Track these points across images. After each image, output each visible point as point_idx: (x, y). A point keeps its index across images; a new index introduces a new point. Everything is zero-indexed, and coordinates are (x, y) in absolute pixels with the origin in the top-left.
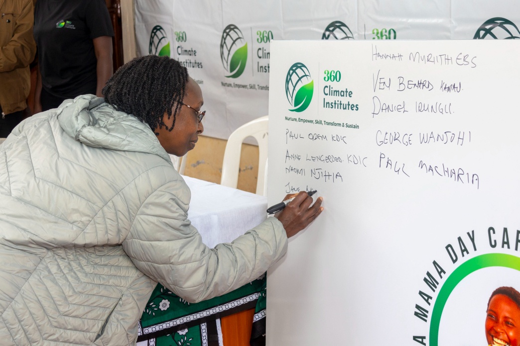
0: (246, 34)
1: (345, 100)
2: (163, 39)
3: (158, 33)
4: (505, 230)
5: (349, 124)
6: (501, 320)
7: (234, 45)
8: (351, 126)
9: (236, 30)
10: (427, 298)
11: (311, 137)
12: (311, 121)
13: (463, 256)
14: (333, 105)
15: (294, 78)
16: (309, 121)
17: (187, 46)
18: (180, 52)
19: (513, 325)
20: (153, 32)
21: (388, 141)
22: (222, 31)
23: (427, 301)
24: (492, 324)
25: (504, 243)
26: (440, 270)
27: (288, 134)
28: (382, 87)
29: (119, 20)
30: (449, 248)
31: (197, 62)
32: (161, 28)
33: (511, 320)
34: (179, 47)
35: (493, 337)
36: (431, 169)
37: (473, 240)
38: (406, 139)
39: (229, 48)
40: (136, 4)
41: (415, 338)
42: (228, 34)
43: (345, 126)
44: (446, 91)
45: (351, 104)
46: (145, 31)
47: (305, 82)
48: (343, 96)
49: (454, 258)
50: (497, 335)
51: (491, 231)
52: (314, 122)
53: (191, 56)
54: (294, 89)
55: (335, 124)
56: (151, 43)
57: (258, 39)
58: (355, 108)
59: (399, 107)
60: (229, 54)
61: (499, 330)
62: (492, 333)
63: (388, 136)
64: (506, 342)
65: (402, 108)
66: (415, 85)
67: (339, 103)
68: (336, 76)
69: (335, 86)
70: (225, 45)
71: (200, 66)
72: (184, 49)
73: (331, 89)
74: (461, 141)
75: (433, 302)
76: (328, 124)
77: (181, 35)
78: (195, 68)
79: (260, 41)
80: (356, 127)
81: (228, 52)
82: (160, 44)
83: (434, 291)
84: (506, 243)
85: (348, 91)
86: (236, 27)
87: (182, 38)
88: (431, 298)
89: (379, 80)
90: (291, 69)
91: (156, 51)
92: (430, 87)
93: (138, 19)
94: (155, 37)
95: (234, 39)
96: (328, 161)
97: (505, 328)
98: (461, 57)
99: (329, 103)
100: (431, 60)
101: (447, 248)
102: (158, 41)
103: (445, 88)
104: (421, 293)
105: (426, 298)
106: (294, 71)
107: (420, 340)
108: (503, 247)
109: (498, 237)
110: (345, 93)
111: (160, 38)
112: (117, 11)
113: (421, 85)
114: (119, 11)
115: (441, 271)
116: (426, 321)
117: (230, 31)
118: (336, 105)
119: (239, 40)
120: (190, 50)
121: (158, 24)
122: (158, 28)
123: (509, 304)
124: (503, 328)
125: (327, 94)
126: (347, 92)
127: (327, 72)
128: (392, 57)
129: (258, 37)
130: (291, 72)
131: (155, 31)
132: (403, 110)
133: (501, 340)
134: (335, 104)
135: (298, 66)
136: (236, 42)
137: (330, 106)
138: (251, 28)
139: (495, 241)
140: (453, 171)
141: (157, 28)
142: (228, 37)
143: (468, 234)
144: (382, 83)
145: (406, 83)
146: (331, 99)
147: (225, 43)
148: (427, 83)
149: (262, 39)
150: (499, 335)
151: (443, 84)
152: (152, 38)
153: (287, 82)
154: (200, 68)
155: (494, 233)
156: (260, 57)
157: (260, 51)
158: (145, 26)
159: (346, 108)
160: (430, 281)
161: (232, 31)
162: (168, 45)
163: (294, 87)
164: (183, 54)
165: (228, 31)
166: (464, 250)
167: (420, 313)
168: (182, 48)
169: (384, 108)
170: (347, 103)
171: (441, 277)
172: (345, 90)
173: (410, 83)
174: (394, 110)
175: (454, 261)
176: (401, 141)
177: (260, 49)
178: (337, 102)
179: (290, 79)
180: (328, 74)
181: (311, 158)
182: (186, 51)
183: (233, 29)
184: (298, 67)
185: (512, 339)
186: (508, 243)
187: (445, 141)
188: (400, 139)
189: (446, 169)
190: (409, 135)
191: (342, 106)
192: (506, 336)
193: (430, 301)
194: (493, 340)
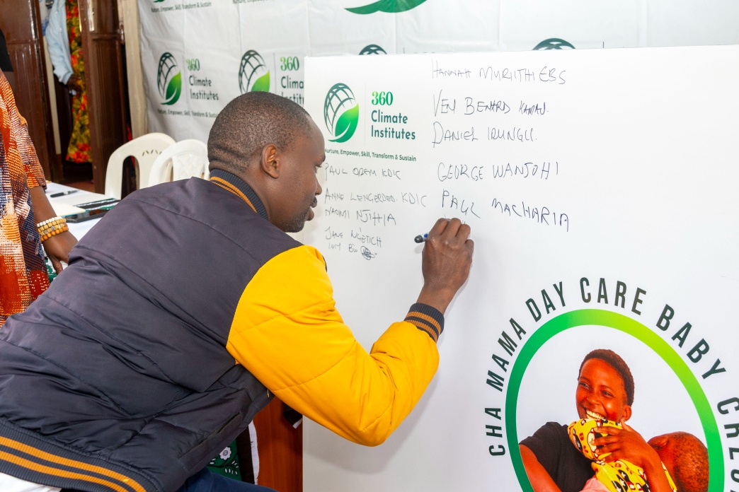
0: (268, 61)
1: (398, 127)
2: (173, 68)
3: (168, 61)
4: (602, 281)
5: (404, 155)
6: (596, 389)
7: (254, 73)
8: (406, 158)
9: (256, 56)
10: (503, 363)
11: (356, 172)
12: (356, 154)
13: (548, 312)
14: (384, 133)
15: (335, 102)
16: (353, 154)
17: (200, 75)
18: (192, 82)
19: (612, 396)
20: (161, 60)
21: (453, 175)
22: (241, 58)
23: (502, 366)
24: (584, 394)
25: (600, 296)
26: (518, 330)
27: (328, 169)
28: (445, 110)
29: (123, 47)
30: (531, 304)
31: (212, 93)
32: (171, 55)
33: (608, 390)
34: (191, 76)
35: (585, 409)
36: (507, 208)
37: (560, 293)
38: (476, 172)
39: (248, 77)
40: (141, 29)
41: (487, 411)
42: (247, 61)
43: (399, 158)
44: (526, 114)
45: (405, 131)
46: (152, 59)
47: (348, 106)
48: (396, 122)
49: (537, 315)
50: (591, 407)
51: (584, 283)
52: (360, 154)
53: (205, 87)
54: (335, 115)
55: (387, 157)
56: (160, 73)
57: (282, 67)
58: (411, 137)
59: (467, 134)
60: (249, 83)
61: (593, 401)
62: (585, 405)
63: (452, 170)
64: (603, 416)
65: (469, 136)
66: (487, 106)
67: (391, 130)
68: (387, 99)
69: (386, 110)
70: (244, 74)
71: (216, 98)
72: (197, 79)
73: (381, 115)
74: (545, 173)
75: (510, 368)
76: (378, 156)
77: (194, 63)
78: (210, 100)
79: (284, 68)
80: (412, 159)
81: (247, 82)
82: (170, 73)
83: (511, 354)
84: (603, 296)
85: (403, 116)
86: (257, 54)
87: (195, 66)
88: (508, 363)
89: (441, 101)
90: (331, 91)
91: (166, 81)
92: (507, 109)
93: (144, 46)
94: (164, 65)
95: (255, 67)
96: (377, 200)
97: (601, 399)
98: (547, 71)
99: (378, 131)
100: (508, 75)
101: (527, 303)
102: (167, 70)
103: (525, 110)
104: (494, 357)
105: (501, 363)
106: (335, 94)
107: (494, 413)
108: (599, 301)
109: (593, 289)
110: (398, 119)
111: (170, 66)
112: (120, 37)
113: (495, 107)
114: (122, 38)
115: (520, 331)
116: (501, 390)
117: (249, 58)
118: (388, 134)
119: (260, 68)
120: (205, 79)
121: (167, 51)
122: (168, 55)
123: (607, 370)
124: (599, 399)
125: (375, 121)
126: (400, 117)
127: (375, 94)
128: (457, 73)
129: (282, 64)
130: (331, 94)
131: (164, 59)
132: (471, 138)
133: (596, 413)
134: (386, 132)
135: (339, 87)
136: (257, 70)
137: (380, 134)
138: (274, 54)
139: (589, 295)
140: (535, 210)
141: (166, 56)
142: (248, 64)
143: (555, 286)
144: (447, 106)
145: (475, 104)
146: (380, 126)
147: (244, 71)
148: (503, 104)
149: (287, 67)
150: (594, 408)
151: (522, 104)
152: (160, 66)
153: (326, 106)
154: (216, 101)
155: (588, 284)
156: (284, 87)
157: (284, 80)
158: (153, 53)
159: (399, 137)
160: (506, 343)
161: (252, 58)
162: (179, 75)
163: (335, 113)
164: (196, 84)
165: (247, 57)
166: (550, 306)
167: (494, 381)
168: (194, 78)
169: (448, 136)
170: (401, 131)
171: (520, 338)
172: (398, 115)
173: (480, 104)
174: (460, 137)
175: (537, 319)
176: (470, 175)
177: (284, 77)
178: (388, 130)
179: (330, 103)
180: (377, 96)
181: (356, 198)
182: (199, 81)
183: (253, 55)
184: (339, 89)
185: (610, 412)
186: (605, 297)
187: (525, 174)
188: (468, 172)
189: (526, 209)
190: (479, 167)
191: (395, 134)
192: (602, 408)
193: (506, 366)
194: (586, 413)
